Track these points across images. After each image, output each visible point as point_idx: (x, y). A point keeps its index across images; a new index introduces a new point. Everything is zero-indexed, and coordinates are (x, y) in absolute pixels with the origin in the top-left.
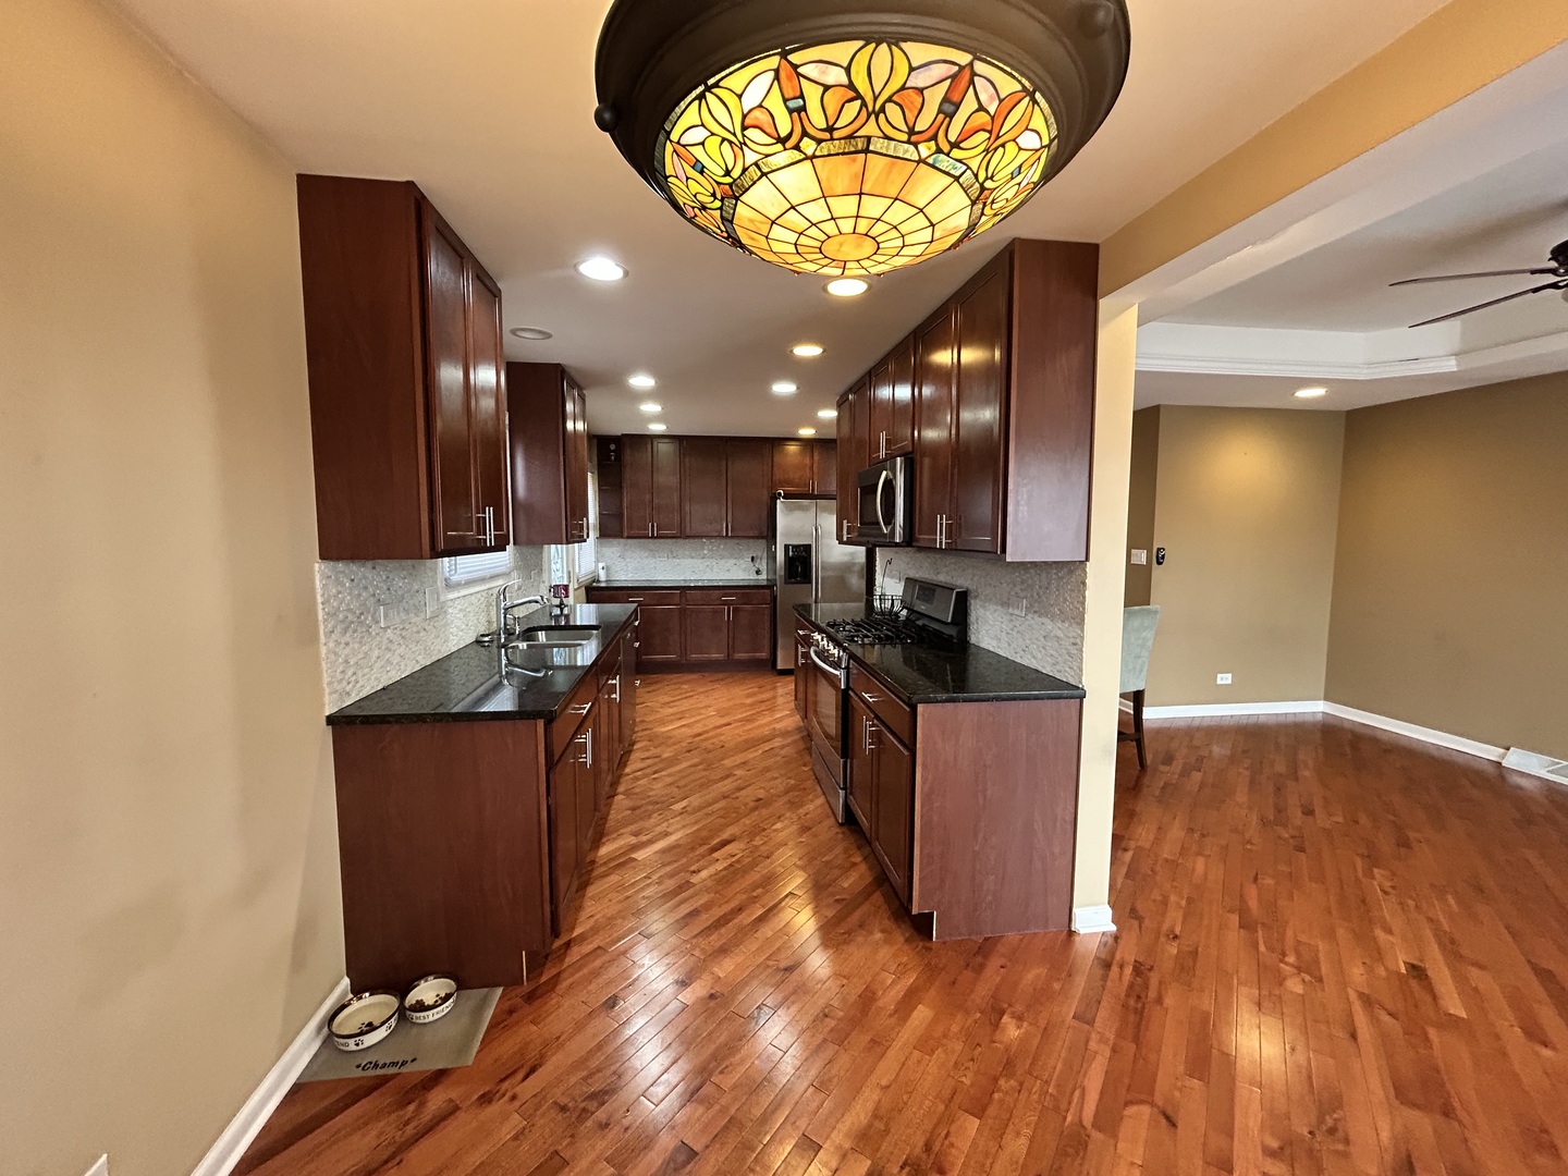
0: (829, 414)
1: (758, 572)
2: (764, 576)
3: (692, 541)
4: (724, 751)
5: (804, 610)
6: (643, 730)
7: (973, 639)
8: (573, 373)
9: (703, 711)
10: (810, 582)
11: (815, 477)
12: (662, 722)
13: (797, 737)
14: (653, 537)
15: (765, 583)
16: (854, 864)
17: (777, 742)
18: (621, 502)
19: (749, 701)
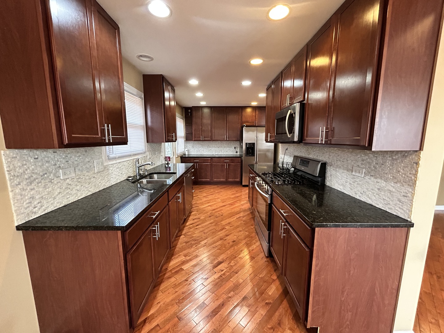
0: (263, 95)
1: (237, 152)
2: (238, 153)
3: (215, 142)
4: (223, 217)
5: (252, 166)
6: (196, 207)
7: (328, 183)
8: (167, 78)
9: (217, 200)
10: (254, 156)
11: (257, 120)
12: (202, 204)
13: (249, 212)
14: (202, 141)
15: (239, 156)
16: (274, 280)
17: (242, 214)
18: (192, 128)
19: (233, 196)
